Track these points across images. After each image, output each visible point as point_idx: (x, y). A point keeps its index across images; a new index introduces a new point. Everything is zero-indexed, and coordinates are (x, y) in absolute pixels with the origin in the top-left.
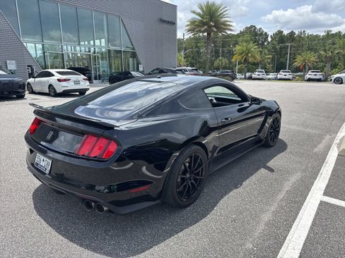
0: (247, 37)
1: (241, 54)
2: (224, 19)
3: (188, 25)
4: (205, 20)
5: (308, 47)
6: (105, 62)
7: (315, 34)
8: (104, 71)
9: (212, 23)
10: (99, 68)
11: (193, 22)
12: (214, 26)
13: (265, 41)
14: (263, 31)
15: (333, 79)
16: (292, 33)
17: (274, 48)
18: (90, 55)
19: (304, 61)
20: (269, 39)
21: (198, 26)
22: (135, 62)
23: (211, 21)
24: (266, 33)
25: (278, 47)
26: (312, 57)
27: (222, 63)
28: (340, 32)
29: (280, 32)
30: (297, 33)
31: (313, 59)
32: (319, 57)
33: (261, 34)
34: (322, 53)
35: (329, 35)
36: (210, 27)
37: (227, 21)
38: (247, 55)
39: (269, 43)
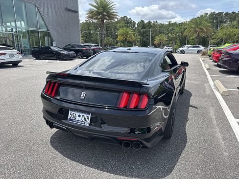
0: (122, 24)
1: (123, 35)
2: (112, 11)
3: (88, 14)
4: (100, 11)
5: (160, 31)
6: (25, 40)
7: (163, 23)
8: (25, 47)
9: (105, 13)
10: (21, 45)
11: (91, 12)
12: (106, 15)
13: (133, 27)
14: (132, 21)
15: (179, 51)
16: (150, 22)
17: (139, 32)
18: (12, 34)
19: (160, 40)
20: (136, 26)
21: (95, 15)
22: (50, 40)
23: (104, 11)
24: (134, 22)
25: (142, 31)
26: (164, 38)
27: (109, 41)
28: (176, 22)
29: (142, 21)
30: (152, 22)
31: (165, 39)
32: (168, 38)
33: (131, 22)
34: (170, 35)
35: (170, 24)
36: (104, 16)
37: (115, 12)
38: (126, 36)
39: (136, 28)
